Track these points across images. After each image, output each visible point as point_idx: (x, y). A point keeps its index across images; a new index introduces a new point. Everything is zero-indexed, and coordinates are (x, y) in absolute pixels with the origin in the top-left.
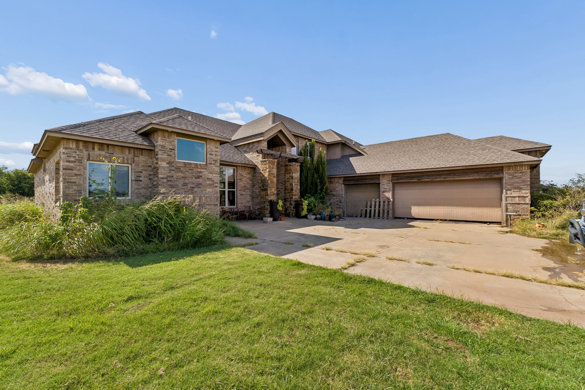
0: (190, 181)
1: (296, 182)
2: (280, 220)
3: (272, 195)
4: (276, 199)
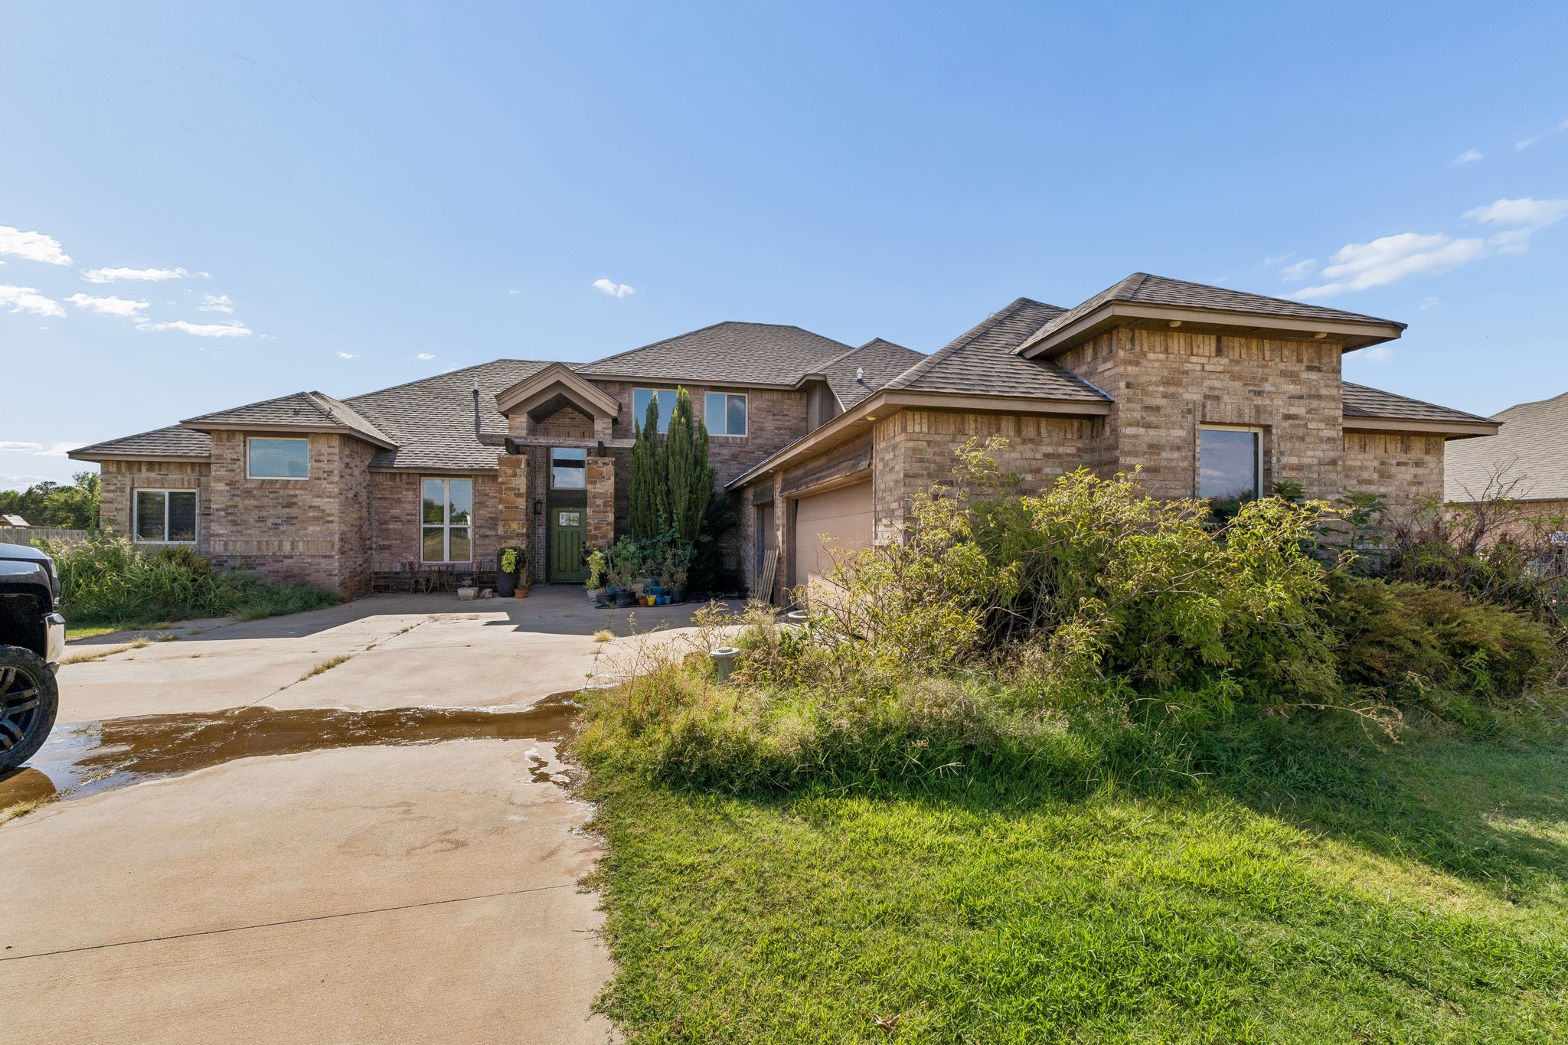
0: (272, 512)
1: (599, 506)
2: (513, 595)
3: (512, 538)
4: (523, 546)
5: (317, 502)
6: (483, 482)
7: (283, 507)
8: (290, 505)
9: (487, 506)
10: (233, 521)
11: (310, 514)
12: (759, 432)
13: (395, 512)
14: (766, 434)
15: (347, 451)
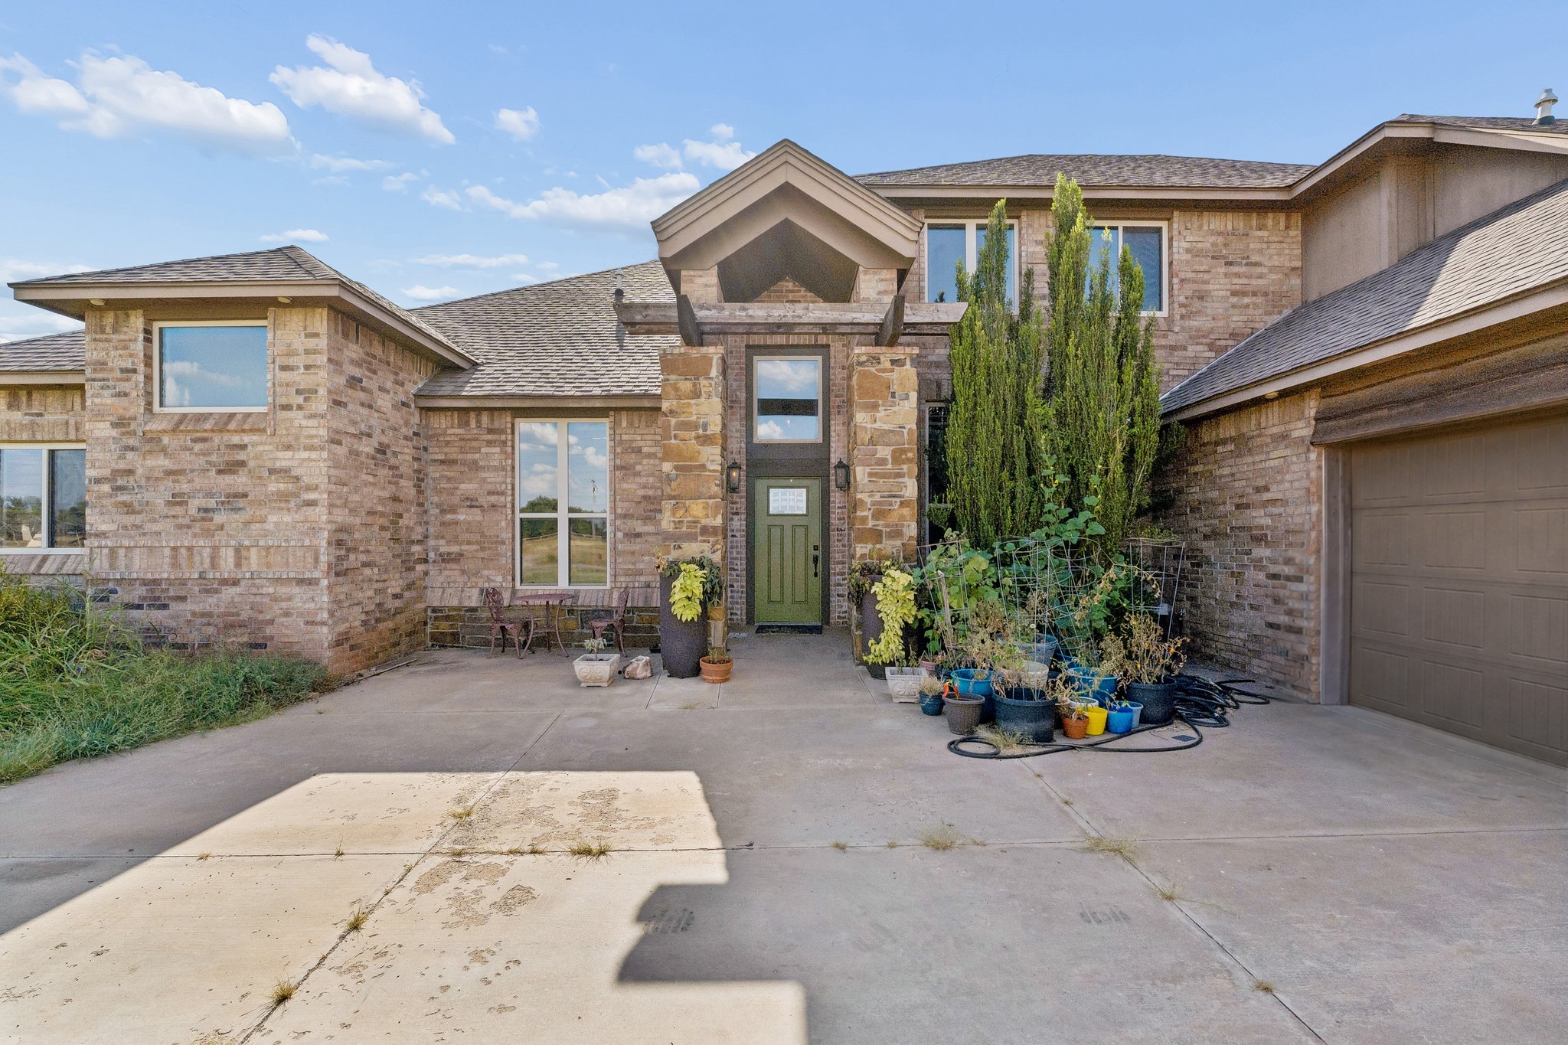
0: (199, 482)
1: (882, 462)
2: (696, 672)
3: (691, 537)
4: (717, 558)
5: (284, 460)
6: (631, 424)
7: (220, 472)
8: (233, 467)
9: (638, 474)
10: (125, 504)
11: (272, 487)
12: (1197, 305)
13: (467, 487)
14: (1214, 307)
15: (353, 351)
